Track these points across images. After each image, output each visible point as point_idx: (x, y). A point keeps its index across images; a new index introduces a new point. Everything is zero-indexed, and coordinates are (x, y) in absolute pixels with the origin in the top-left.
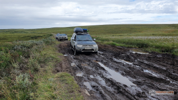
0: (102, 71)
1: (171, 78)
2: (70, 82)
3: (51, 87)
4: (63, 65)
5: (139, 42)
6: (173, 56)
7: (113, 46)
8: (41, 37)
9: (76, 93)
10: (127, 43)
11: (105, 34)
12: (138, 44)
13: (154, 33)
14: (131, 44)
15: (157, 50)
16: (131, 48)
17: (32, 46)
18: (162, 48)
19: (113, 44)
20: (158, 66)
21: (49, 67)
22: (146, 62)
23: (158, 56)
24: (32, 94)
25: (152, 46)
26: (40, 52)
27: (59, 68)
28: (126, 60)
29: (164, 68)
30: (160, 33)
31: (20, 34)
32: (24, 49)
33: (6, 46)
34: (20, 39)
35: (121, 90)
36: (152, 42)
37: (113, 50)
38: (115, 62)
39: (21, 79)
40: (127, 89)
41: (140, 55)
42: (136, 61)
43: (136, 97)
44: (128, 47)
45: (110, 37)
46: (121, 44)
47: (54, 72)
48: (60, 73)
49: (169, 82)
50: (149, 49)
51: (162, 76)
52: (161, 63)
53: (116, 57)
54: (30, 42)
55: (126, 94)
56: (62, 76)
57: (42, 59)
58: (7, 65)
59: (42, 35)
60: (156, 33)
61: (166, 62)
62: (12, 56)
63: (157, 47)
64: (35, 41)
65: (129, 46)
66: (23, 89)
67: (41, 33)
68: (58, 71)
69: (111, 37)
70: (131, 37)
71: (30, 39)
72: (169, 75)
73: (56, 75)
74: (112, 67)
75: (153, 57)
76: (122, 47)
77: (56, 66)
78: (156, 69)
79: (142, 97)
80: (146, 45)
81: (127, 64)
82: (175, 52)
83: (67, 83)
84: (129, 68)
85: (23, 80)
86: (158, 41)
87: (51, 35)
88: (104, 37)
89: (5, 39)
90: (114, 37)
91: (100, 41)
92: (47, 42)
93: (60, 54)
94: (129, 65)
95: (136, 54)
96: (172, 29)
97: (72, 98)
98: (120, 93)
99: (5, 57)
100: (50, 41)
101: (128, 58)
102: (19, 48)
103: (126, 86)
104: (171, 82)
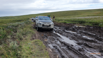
0: (59, 38)
1: (98, 40)
3: (29, 48)
4: (36, 35)
5: (80, 20)
6: (100, 27)
7: (65, 23)
8: (23, 20)
9: (44, 50)
10: (73, 21)
12: (79, 22)
13: (89, 15)
14: (75, 22)
15: (90, 25)
16: (75, 24)
17: (18, 26)
18: (93, 23)
20: (90, 33)
21: (29, 37)
22: (84, 31)
23: (91, 28)
24: (19, 52)
25: (87, 22)
26: (23, 29)
27: (34, 37)
28: (73, 31)
29: (94, 34)
30: (92, 14)
31: (11, 19)
32: (13, 27)
33: (3, 26)
34: (11, 22)
35: (70, 48)
36: (87, 20)
37: (65, 26)
38: (66, 32)
39: (12, 44)
40: (73, 47)
41: (80, 27)
42: (78, 31)
43: (78, 51)
44: (74, 24)
47: (31, 40)
48: (35, 40)
49: (97, 42)
50: (86, 24)
51: (93, 39)
52: (93, 32)
53: (66, 30)
54: (17, 23)
55: (73, 50)
56: (36, 42)
57: (24, 33)
58: (5, 37)
59: (23, 19)
60: (90, 15)
61: (95, 31)
62: (7, 32)
63: (90, 23)
64: (20, 23)
65: (74, 23)
66: (14, 50)
67: (23, 18)
68: (34, 39)
69: (63, 18)
70: (75, 18)
71: (16, 22)
72: (97, 38)
73: (33, 41)
74: (64, 35)
75: (88, 29)
76: (70, 23)
77: (32, 36)
78: (90, 35)
79: (82, 51)
80: (84, 22)
82: (101, 25)
83: (39, 45)
84: (74, 35)
86: (91, 19)
87: (29, 19)
88: (60, 18)
89: (2, 22)
90: (65, 18)
91: (57, 21)
92: (27, 23)
93: (34, 29)
94: (74, 33)
95: (78, 27)
96: (99, 12)
97: (42, 53)
98: (69, 49)
99: (2, 33)
100: (28, 22)
101: (73, 30)
102: (11, 27)
103: (72, 45)
104: (98, 42)
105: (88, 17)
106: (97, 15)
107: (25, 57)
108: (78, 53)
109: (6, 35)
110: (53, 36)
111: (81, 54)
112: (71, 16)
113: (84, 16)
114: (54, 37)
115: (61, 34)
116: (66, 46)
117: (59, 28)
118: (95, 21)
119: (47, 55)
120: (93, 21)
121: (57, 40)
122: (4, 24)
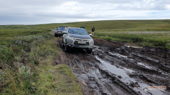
0: (98, 64)
1: (163, 70)
2: (68, 73)
3: (51, 78)
4: (62, 58)
5: (133, 37)
6: (166, 50)
7: (109, 40)
8: (41, 32)
9: (74, 83)
10: (122, 38)
11: (101, 29)
12: (133, 39)
13: (148, 28)
14: (126, 39)
15: (151, 45)
16: (126, 42)
17: (32, 41)
18: (156, 42)
19: (109, 39)
20: (151, 59)
21: (49, 60)
22: (140, 55)
23: (152, 50)
24: (34, 84)
25: (146, 40)
26: (40, 46)
27: (58, 61)
28: (121, 54)
29: (157, 61)
30: (154, 28)
31: (20, 30)
32: (24, 43)
33: (8, 41)
34: (20, 34)
35: (116, 81)
36: (146, 36)
37: (109, 45)
38: (111, 55)
39: (22, 69)
40: (121, 80)
41: (134, 48)
42: (130, 54)
43: (130, 87)
44: (123, 42)
45: (106, 32)
46: (117, 39)
47: (53, 65)
48: (59, 66)
49: (161, 73)
50: (143, 44)
51: (154, 68)
52: (154, 56)
53: (111, 51)
54: (30, 37)
55: (121, 84)
56: (61, 68)
57: (42, 53)
58: (10, 58)
59: (41, 31)
60: (150, 28)
61: (159, 55)
62: (14, 50)
63: (151, 42)
64: (35, 36)
65: (125, 40)
67: (40, 29)
68: (57, 64)
70: (126, 32)
71: (30, 35)
72: (162, 68)
73: (56, 67)
74: (108, 60)
75: (146, 51)
76: (117, 41)
77: (54, 59)
78: (149, 62)
79: (135, 86)
80: (140, 39)
81: (122, 57)
82: (168, 46)
83: (65, 75)
84: (124, 61)
85: (25, 71)
86: (152, 35)
87: (50, 31)
88: (100, 32)
89: (6, 34)
90: (110, 32)
91: (96, 36)
92: (46, 37)
93: (58, 48)
94: (123, 58)
95: (131, 47)
96: (166, 24)
97: (70, 87)
98: (115, 83)
99: (7, 51)
100: (49, 36)
101: (123, 52)
102: (20, 42)
103: (120, 77)
104: (163, 73)
105: (148, 32)
106: (163, 29)
107: (42, 92)
108: (129, 89)
109: (11, 55)
110: (89, 60)
111: (133, 91)
112: (120, 30)
113: (140, 30)
114: (90, 63)
115: (101, 57)
116: (110, 78)
117: (99, 47)
118: (159, 39)
119: (78, 91)
120: (156, 39)
121: (96, 67)
122: (10, 38)
